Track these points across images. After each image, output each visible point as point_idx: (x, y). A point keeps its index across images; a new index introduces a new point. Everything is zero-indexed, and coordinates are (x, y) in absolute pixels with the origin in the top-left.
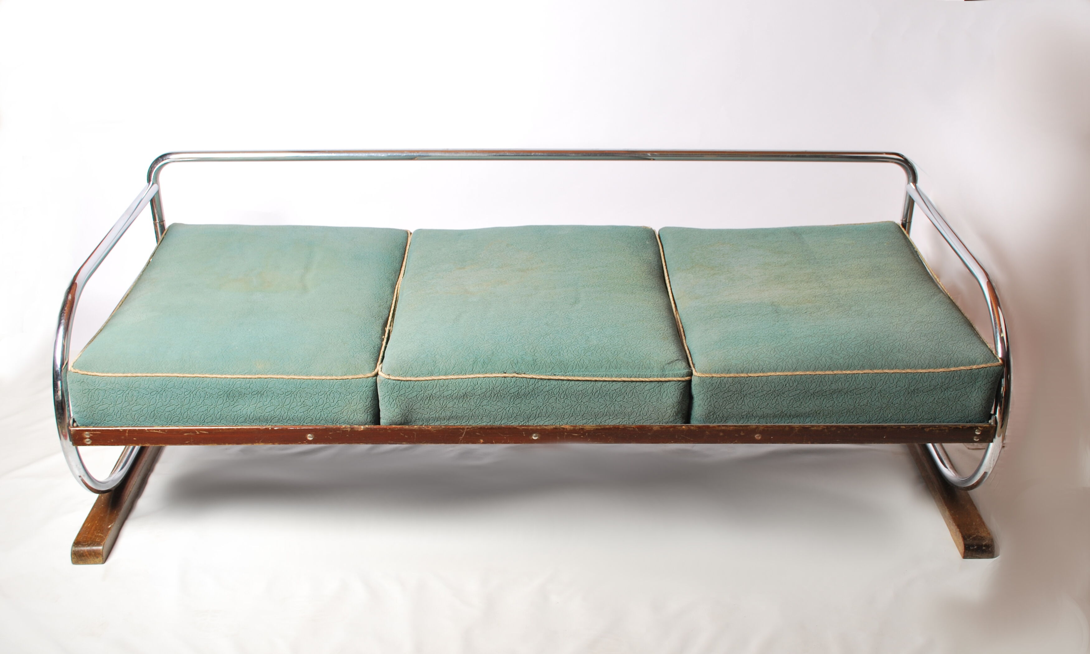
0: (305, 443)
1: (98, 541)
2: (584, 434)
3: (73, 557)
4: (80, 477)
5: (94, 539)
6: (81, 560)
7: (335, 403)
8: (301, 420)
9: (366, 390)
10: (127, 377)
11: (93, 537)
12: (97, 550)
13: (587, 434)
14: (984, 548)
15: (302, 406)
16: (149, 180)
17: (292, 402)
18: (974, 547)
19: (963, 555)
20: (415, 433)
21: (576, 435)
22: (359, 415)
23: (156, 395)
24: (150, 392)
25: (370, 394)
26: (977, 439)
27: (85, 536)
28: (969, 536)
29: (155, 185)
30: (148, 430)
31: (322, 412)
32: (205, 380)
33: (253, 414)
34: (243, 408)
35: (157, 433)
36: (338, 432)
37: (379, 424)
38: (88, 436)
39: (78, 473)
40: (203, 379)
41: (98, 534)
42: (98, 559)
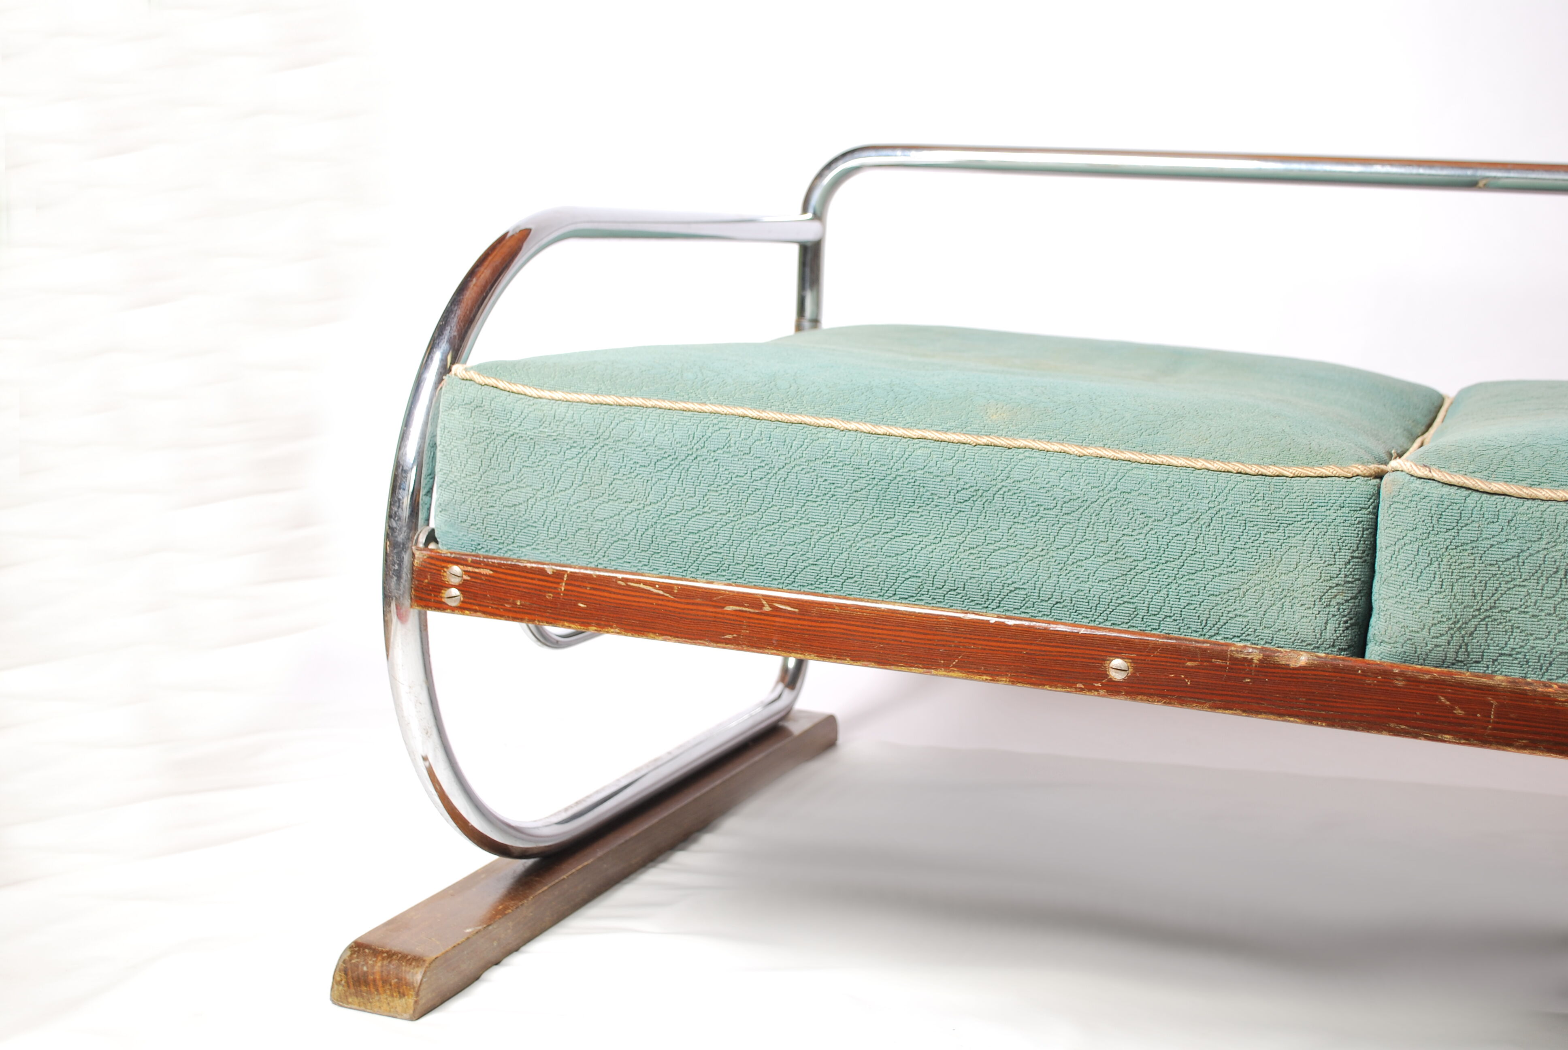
0: (1096, 689)
3: (338, 979)
4: (425, 759)
6: (357, 994)
7: (1223, 555)
8: (1100, 609)
9: (1339, 520)
10: (601, 404)
15: (1111, 556)
17: (1078, 538)
20: (1495, 703)
22: (1300, 611)
23: (668, 471)
24: (655, 459)
25: (1352, 537)
30: (623, 580)
31: (1174, 586)
32: (820, 435)
33: (946, 568)
34: (918, 548)
35: (649, 592)
37: (1362, 654)
39: (420, 751)
40: (814, 431)
42: (404, 1000)
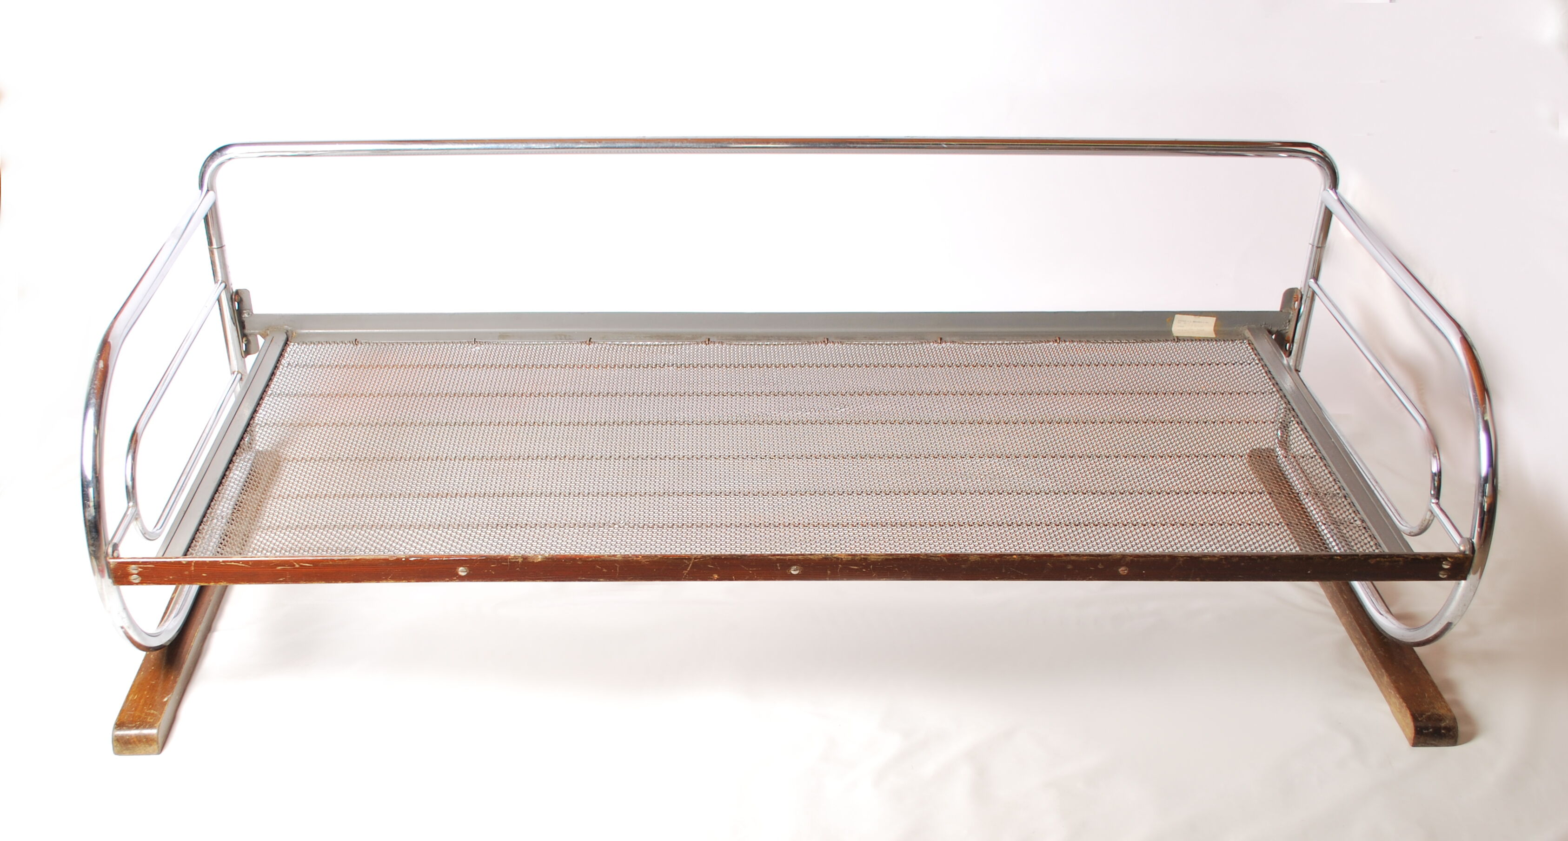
0: (454, 580)
1: (149, 722)
2: (867, 567)
3: (115, 744)
4: (122, 628)
5: (145, 718)
6: (127, 749)
11: (143, 715)
12: (149, 735)
13: (871, 567)
14: (1443, 731)
16: (201, 186)
18: (1428, 730)
19: (1412, 742)
21: (856, 568)
26: (1444, 575)
27: (131, 714)
28: (1421, 715)
29: (211, 193)
30: (223, 562)
35: (237, 566)
36: (505, 564)
38: (136, 572)
39: (120, 623)
41: (149, 711)
42: (152, 747)
